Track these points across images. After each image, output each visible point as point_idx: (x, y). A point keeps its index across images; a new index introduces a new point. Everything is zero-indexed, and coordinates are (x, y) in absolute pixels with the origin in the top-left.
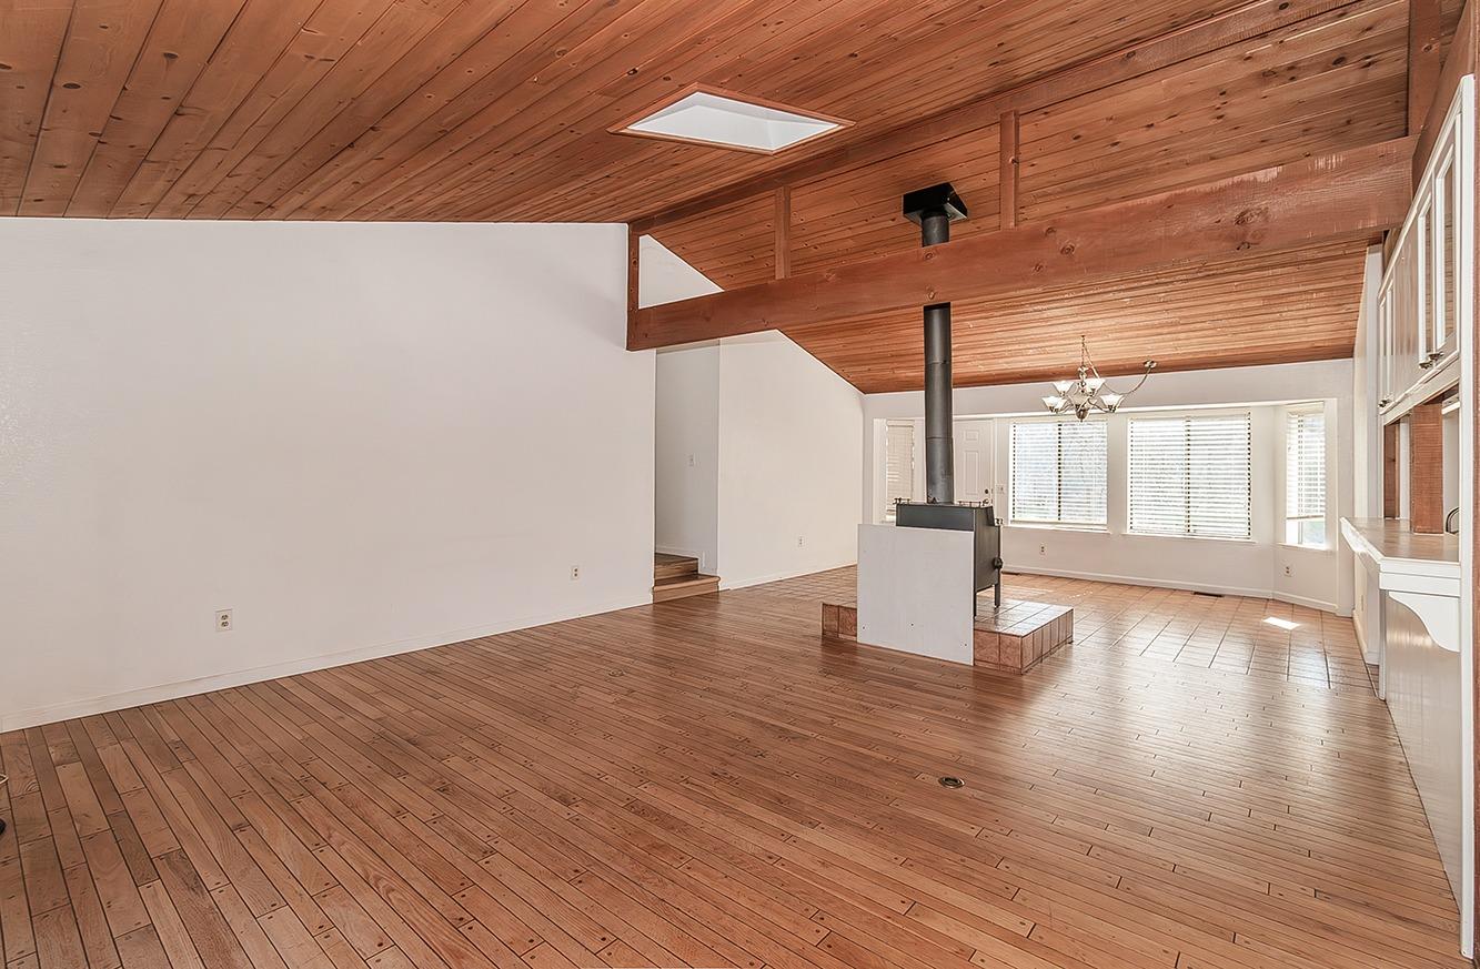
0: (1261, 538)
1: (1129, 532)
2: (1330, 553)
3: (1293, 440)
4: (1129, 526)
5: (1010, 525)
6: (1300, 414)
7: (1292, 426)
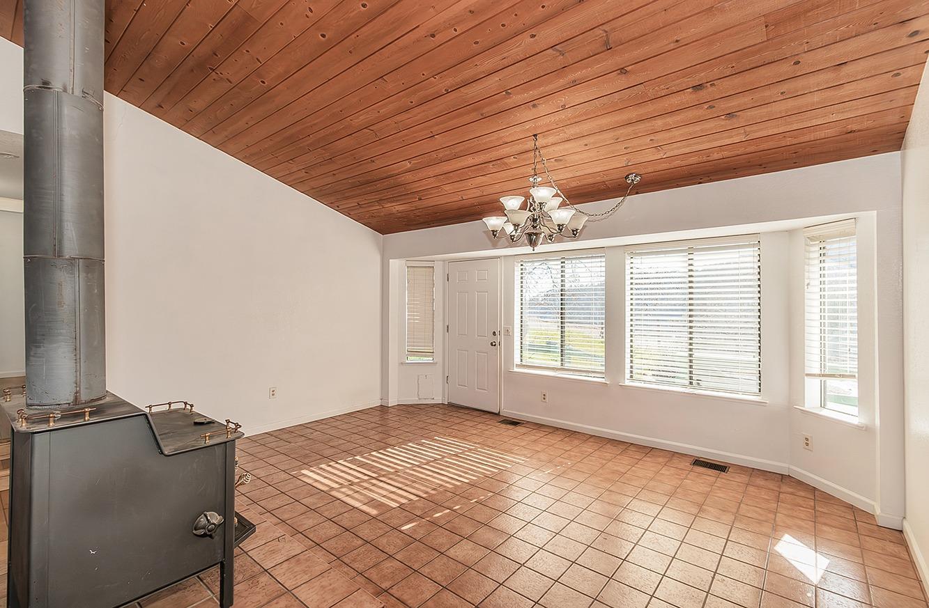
0: (775, 397)
1: (628, 383)
2: (866, 430)
3: (813, 273)
4: (628, 375)
5: (516, 370)
6: (822, 239)
7: (812, 255)
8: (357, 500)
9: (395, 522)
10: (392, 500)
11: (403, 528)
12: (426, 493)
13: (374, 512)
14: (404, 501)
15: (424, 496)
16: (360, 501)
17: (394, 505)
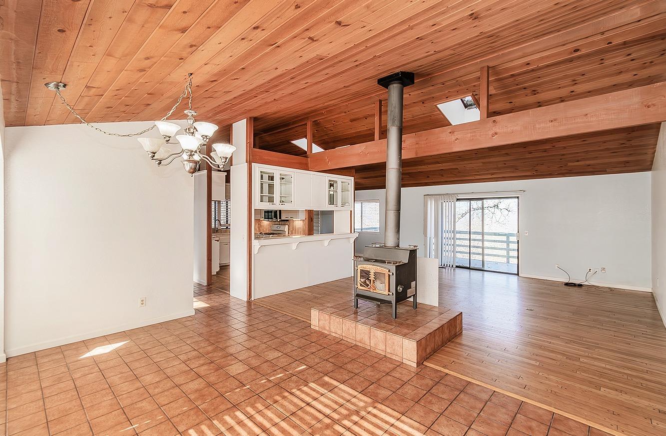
8: (344, 391)
9: (311, 371)
10: (314, 390)
11: (305, 367)
12: (284, 398)
13: (326, 379)
14: (305, 389)
15: (286, 394)
16: (340, 389)
17: (312, 385)
